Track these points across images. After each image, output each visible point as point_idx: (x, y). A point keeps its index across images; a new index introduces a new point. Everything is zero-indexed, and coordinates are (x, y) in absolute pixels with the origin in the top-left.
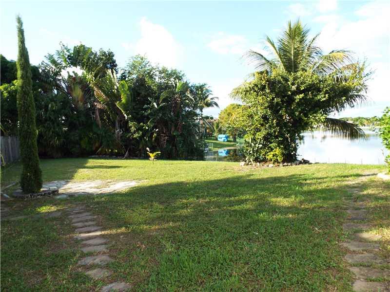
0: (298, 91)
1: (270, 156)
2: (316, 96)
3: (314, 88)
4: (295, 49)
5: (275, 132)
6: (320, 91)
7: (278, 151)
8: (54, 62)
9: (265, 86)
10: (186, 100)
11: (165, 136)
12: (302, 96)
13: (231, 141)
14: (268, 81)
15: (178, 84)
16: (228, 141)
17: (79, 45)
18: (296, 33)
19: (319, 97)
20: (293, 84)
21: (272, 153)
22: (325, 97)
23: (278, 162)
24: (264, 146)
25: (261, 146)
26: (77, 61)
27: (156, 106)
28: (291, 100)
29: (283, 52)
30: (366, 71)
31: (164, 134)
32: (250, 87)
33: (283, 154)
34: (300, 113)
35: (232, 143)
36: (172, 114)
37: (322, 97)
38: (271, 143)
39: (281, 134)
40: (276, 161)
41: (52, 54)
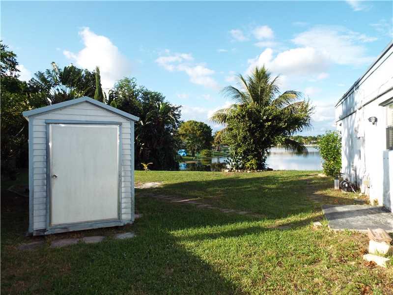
0: (267, 120)
1: (248, 165)
2: (278, 123)
3: (277, 118)
4: (261, 87)
5: (252, 147)
6: (281, 121)
7: (253, 162)
8: (44, 79)
9: (245, 115)
10: (167, 119)
11: (148, 150)
12: (269, 123)
13: (190, 156)
14: (247, 112)
15: (161, 106)
16: (187, 156)
17: (70, 66)
18: (262, 76)
19: (281, 125)
20: (264, 115)
21: (249, 163)
22: (285, 125)
23: (253, 169)
24: (243, 158)
25: (241, 157)
26: (67, 80)
27: (142, 124)
28: (262, 126)
29: (253, 89)
30: (309, 108)
31: (148, 148)
32: (234, 116)
33: (257, 164)
34: (269, 135)
35: (191, 158)
36: (156, 131)
37: (282, 125)
38: (248, 156)
39: (256, 150)
40: (252, 168)
41: (42, 72)
